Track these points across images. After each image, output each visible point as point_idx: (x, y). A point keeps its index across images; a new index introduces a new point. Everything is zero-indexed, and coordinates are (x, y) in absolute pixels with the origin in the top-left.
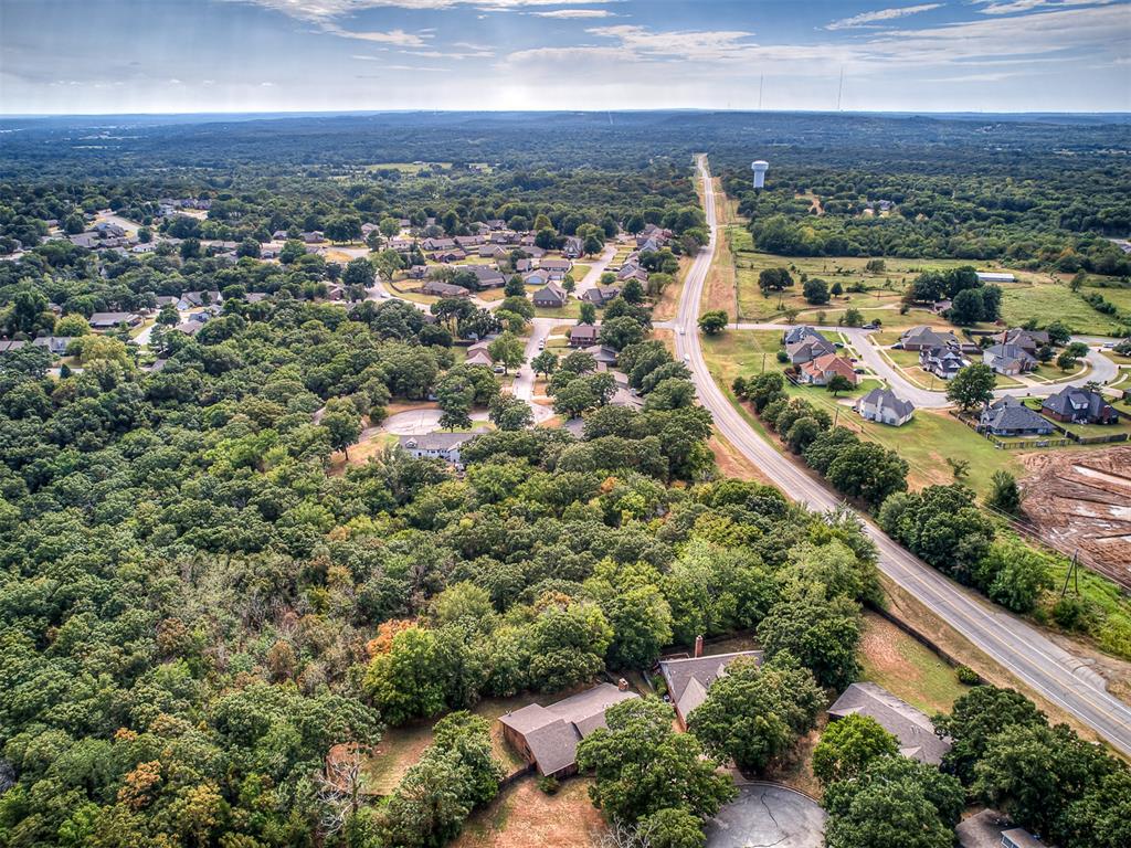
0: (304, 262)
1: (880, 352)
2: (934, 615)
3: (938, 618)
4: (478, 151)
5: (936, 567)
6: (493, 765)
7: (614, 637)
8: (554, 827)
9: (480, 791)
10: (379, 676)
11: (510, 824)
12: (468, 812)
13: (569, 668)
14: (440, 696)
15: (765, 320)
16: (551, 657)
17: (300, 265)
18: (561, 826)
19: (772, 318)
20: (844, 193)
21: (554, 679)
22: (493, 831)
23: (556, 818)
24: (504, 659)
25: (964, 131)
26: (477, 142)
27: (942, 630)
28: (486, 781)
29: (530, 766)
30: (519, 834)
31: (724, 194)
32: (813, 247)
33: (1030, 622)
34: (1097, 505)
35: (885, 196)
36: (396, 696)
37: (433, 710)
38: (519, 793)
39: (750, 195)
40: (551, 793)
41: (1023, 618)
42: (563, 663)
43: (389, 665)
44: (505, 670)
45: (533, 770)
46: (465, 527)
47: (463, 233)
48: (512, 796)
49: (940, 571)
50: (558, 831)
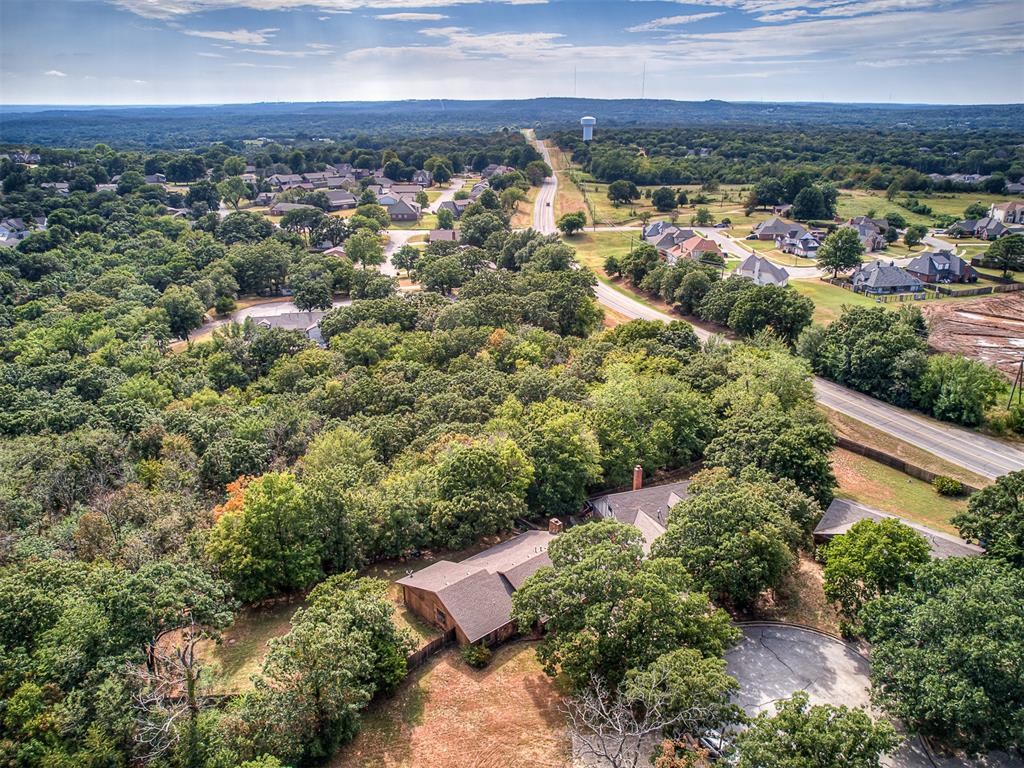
0: (141, 191)
1: (736, 242)
2: (885, 435)
3: (890, 437)
4: (320, 129)
5: (868, 393)
6: (397, 634)
7: (535, 474)
8: (492, 709)
9: (382, 670)
10: (227, 537)
11: (428, 714)
12: (368, 695)
13: (484, 510)
14: (315, 560)
15: (620, 224)
16: (459, 501)
17: (138, 194)
18: (502, 707)
19: (626, 222)
20: (665, 144)
21: (465, 528)
22: (404, 726)
23: (494, 697)
24: (398, 507)
25: (751, 112)
26: (319, 123)
27: (899, 448)
28: (390, 655)
29: (447, 635)
30: (443, 725)
31: (557, 148)
32: (650, 177)
33: (987, 434)
34: (995, 339)
35: (702, 145)
36: (253, 563)
37: (307, 578)
38: (435, 671)
39: (582, 146)
40: (480, 666)
41: (978, 431)
42: (476, 506)
43: (241, 523)
44: (399, 523)
45: (450, 640)
46: (333, 388)
47: (311, 171)
48: (426, 677)
49: (875, 397)
50: (497, 714)
